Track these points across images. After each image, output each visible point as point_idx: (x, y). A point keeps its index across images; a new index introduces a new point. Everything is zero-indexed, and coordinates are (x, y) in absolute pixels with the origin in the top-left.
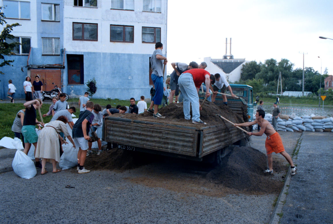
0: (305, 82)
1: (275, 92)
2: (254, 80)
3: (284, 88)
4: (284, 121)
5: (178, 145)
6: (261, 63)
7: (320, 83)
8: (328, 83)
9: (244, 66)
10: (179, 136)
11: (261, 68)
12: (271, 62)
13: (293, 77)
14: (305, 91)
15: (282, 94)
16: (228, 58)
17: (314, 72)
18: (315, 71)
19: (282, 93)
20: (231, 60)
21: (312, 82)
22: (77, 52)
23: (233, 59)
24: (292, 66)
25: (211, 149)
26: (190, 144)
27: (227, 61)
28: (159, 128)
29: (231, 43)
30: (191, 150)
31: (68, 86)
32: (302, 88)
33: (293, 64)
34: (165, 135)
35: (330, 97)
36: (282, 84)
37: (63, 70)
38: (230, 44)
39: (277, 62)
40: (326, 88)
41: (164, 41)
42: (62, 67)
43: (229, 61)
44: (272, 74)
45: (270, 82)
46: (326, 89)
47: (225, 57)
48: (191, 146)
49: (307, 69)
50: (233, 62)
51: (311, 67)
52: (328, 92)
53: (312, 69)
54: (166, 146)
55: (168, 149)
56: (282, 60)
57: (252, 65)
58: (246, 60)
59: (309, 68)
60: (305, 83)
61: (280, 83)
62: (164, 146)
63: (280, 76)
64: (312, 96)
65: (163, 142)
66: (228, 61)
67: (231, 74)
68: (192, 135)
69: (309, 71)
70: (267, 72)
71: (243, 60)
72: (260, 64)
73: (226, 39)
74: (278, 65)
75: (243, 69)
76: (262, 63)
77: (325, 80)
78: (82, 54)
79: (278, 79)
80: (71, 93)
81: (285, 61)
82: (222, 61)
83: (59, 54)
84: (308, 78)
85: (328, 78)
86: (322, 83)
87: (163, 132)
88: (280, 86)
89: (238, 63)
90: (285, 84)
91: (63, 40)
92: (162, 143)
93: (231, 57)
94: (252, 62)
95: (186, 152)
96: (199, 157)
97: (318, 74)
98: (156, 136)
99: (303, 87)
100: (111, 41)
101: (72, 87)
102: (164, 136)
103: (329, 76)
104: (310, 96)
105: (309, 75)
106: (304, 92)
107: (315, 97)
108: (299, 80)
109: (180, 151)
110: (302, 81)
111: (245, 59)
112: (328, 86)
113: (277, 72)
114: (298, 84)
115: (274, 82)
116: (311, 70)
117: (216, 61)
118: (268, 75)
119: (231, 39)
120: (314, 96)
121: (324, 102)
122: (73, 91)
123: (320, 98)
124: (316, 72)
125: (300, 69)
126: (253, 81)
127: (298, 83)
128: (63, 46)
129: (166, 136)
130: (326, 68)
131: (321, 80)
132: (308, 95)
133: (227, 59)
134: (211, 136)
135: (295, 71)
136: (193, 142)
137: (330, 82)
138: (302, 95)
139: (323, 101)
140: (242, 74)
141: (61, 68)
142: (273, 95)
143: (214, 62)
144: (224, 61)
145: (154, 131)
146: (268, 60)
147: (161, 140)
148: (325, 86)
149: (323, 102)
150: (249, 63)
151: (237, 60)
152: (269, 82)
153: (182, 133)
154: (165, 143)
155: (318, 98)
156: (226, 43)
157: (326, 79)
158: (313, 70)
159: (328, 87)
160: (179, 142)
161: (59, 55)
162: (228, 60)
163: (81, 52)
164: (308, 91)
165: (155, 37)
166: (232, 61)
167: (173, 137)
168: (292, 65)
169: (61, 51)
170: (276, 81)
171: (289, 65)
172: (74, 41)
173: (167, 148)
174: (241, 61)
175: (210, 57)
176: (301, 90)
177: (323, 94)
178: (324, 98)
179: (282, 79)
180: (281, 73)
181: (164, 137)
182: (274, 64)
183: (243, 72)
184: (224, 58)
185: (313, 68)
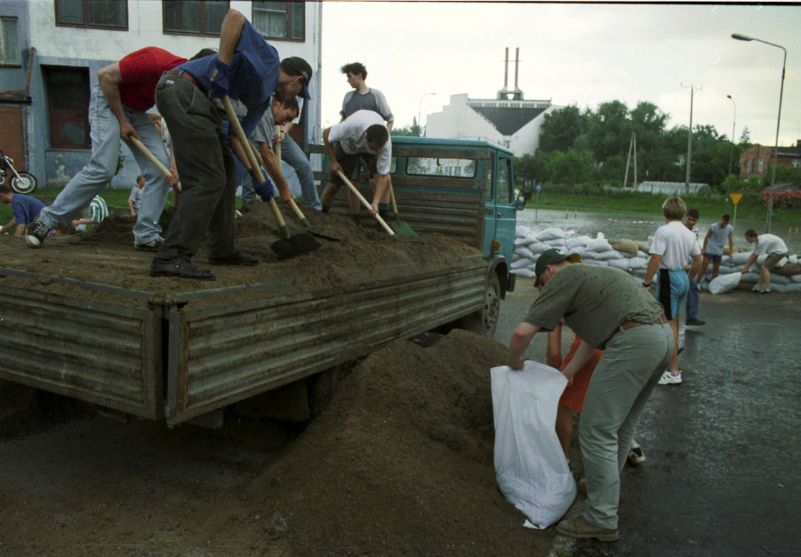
0: (692, 160)
1: (619, 182)
2: (572, 152)
3: (641, 174)
4: (625, 257)
5: (92, 366)
6: (589, 111)
7: (729, 162)
8: (749, 164)
9: (547, 116)
10: (92, 326)
11: (588, 123)
12: (613, 109)
13: (665, 147)
14: (692, 181)
15: (637, 188)
16: (511, 97)
17: (716, 138)
18: (719, 136)
19: (635, 186)
20: (517, 102)
21: (709, 160)
22: (70, 59)
23: (523, 100)
24: (665, 121)
25: (258, 380)
26: (133, 366)
27: (507, 104)
28: (21, 293)
29: (517, 61)
30: (138, 389)
31: (47, 154)
32: (684, 173)
33: (667, 116)
34: (44, 323)
35: (752, 197)
36: (638, 163)
37: (26, 108)
38: (514, 63)
39: (628, 111)
40: (744, 177)
41: (314, 34)
42: (25, 99)
43: (512, 104)
44: (614, 138)
45: (610, 159)
46: (743, 179)
47: (503, 96)
48: (136, 371)
49: (701, 129)
50: (521, 106)
51: (711, 125)
52: (747, 185)
53: (712, 129)
54: (52, 368)
55: (60, 380)
56: (639, 106)
57: (567, 117)
58: (553, 103)
59: (704, 126)
60: (694, 162)
61: (632, 161)
62: (45, 370)
63: (633, 143)
64: (709, 196)
65: (41, 350)
66: (509, 106)
67: (517, 138)
68: (135, 324)
69: (705, 135)
70: (602, 135)
71: (546, 103)
72: (587, 113)
73: (507, 49)
74: (629, 117)
75: (544, 126)
76: (592, 112)
77: (741, 155)
78: (86, 65)
79: (628, 151)
80: (58, 172)
81: (647, 108)
82: (495, 104)
83: (17, 63)
84: (700, 151)
85: (750, 150)
86: (733, 164)
87: (37, 309)
88: (631, 169)
89: (533, 109)
90: (644, 164)
91: (27, 23)
92: (39, 355)
93: (518, 95)
94: (568, 107)
95: (122, 396)
96: (168, 422)
97: (726, 141)
98: (17, 325)
99: (688, 173)
100: (166, 32)
101: (60, 155)
102: (41, 325)
103: (752, 146)
104: (703, 195)
105: (705, 145)
106: (691, 184)
107: (717, 196)
108: (679, 156)
109: (99, 392)
110: (686, 158)
111: (550, 101)
112: (748, 170)
113: (627, 134)
114: (677, 164)
115: (618, 157)
116: (710, 131)
117: (481, 104)
118: (604, 142)
119: (518, 50)
120: (713, 196)
121: (738, 210)
122: (62, 167)
123: (727, 200)
124: (723, 137)
125: (683, 128)
126: (568, 154)
127: (678, 161)
128: (27, 42)
129: (47, 327)
130: (747, 129)
131: (731, 154)
132: (699, 191)
133: (507, 99)
134: (254, 324)
135: (671, 132)
136: (140, 358)
137: (754, 160)
138: (684, 191)
139: (735, 208)
140: (541, 137)
141: (19, 102)
142: (614, 189)
143: (476, 106)
144: (500, 104)
145: (6, 303)
146: (606, 104)
147: (33, 344)
148: (742, 170)
149: (733, 209)
150: (561, 110)
151: (531, 103)
152: (607, 158)
153: (100, 317)
154: (49, 357)
155: (722, 199)
156: (507, 61)
157: (745, 153)
158: (715, 132)
159: (750, 173)
160: (95, 354)
161: (19, 67)
162: (510, 101)
163: (83, 60)
164: (699, 182)
165: (287, 22)
166: (519, 105)
167: (72, 331)
168: (664, 117)
169: (23, 55)
170: (624, 155)
171: (658, 117)
172: (59, 29)
173: (56, 377)
174: (541, 105)
175: (465, 95)
176: (683, 180)
177: (737, 189)
178: (736, 198)
179: (637, 151)
180: (635, 137)
181: (41, 329)
182: (621, 116)
183: (545, 134)
184: (499, 97)
185: (715, 128)
